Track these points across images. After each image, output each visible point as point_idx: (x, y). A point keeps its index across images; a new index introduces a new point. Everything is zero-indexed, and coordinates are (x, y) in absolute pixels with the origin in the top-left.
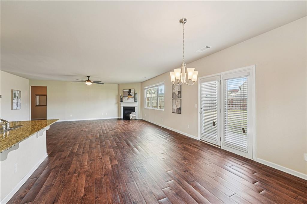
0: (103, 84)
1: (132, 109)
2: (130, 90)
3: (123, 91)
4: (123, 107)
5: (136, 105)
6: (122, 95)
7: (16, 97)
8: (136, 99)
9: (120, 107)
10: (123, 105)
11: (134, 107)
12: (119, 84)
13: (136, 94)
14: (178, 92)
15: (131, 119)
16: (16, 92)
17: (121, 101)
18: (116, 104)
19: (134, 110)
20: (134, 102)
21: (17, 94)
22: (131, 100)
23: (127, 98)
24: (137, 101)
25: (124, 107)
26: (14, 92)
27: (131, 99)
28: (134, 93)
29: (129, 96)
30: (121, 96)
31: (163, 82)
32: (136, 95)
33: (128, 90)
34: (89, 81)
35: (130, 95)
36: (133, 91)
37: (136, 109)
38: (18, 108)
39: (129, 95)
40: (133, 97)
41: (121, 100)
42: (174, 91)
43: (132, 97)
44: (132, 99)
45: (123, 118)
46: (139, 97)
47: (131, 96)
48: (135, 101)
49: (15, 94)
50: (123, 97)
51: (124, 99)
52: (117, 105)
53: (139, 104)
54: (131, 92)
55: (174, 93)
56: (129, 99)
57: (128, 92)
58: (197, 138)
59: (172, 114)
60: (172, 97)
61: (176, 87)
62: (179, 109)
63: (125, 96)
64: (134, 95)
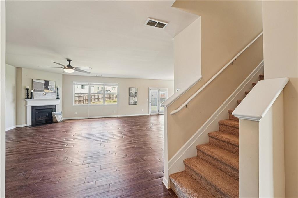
2: (47, 83)
3: (33, 82)
4: (32, 106)
5: (58, 103)
8: (58, 95)
9: (25, 107)
10: (31, 103)
11: (55, 106)
13: (58, 88)
14: (135, 92)
15: (59, 121)
19: (55, 109)
20: (55, 98)
23: (44, 92)
24: (59, 97)
27: (50, 94)
28: (55, 87)
29: (46, 91)
30: (27, 89)
31: (117, 84)
32: (58, 90)
33: (43, 82)
35: (48, 89)
36: (52, 84)
39: (45, 88)
40: (55, 92)
42: (130, 91)
43: (53, 92)
44: (53, 94)
47: (50, 91)
48: (57, 97)
51: (37, 94)
53: (61, 101)
54: (50, 85)
55: (131, 93)
56: (47, 94)
57: (44, 84)
58: (148, 114)
59: (129, 105)
60: (129, 95)
61: (133, 90)
62: (136, 102)
63: (37, 89)
64: (55, 90)
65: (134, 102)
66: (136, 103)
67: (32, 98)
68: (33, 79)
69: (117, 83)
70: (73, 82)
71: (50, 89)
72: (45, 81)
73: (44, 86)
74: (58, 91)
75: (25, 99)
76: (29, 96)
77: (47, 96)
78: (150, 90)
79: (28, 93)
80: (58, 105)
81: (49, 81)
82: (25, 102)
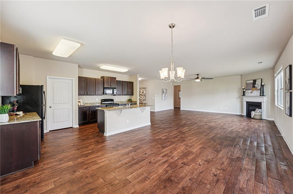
0: (213, 79)
1: (258, 105)
2: (255, 81)
3: (246, 83)
5: (264, 101)
6: (245, 88)
7: (164, 93)
9: (243, 101)
10: (246, 99)
11: (261, 103)
12: (242, 75)
13: (263, 85)
15: (252, 117)
16: (164, 90)
17: (244, 95)
18: (238, 98)
19: (260, 106)
20: (260, 96)
21: (165, 91)
22: (257, 93)
23: (251, 91)
24: (264, 95)
25: (247, 102)
26: (163, 90)
28: (260, 84)
29: (254, 89)
30: (243, 89)
33: (252, 82)
34: (198, 78)
36: (258, 83)
37: (264, 106)
38: (166, 99)
39: (253, 87)
40: (259, 90)
41: (243, 93)
42: (286, 79)
45: (245, 115)
46: (267, 90)
47: (256, 89)
48: (262, 94)
49: (163, 91)
50: (246, 90)
51: (247, 92)
52: (239, 100)
53: (268, 99)
54: (257, 83)
56: (253, 92)
57: (252, 84)
63: (248, 88)
64: (260, 88)
68: (246, 81)
71: (256, 87)
74: (263, 88)
75: (242, 96)
77: (253, 93)
80: (264, 102)
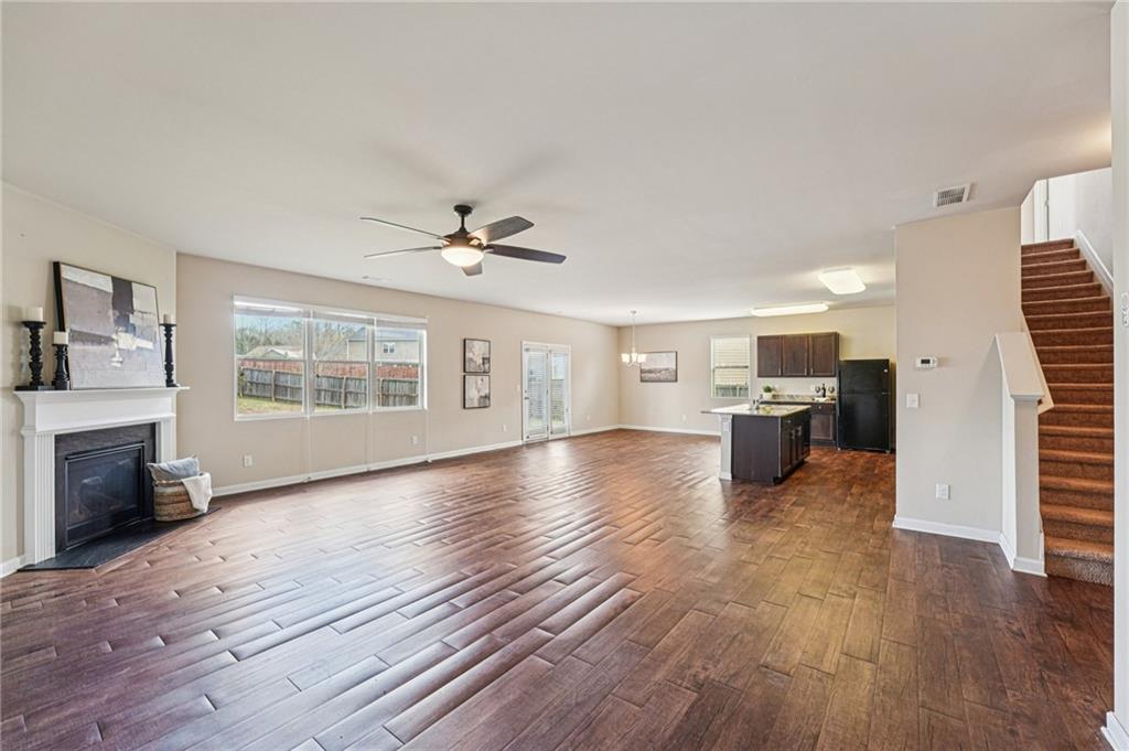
3: (61, 281)
4: (56, 437)
5: (162, 409)
8: (168, 368)
10: (54, 414)
11: (155, 428)
13: (168, 327)
14: (483, 359)
20: (164, 384)
23: (113, 350)
25: (60, 439)
28: (156, 318)
29: (125, 340)
30: (34, 327)
32: (168, 335)
33: (109, 287)
35: (131, 329)
36: (143, 304)
39: (117, 322)
41: (35, 366)
42: (469, 355)
45: (52, 552)
47: (140, 343)
51: (86, 357)
54: (136, 304)
55: (471, 359)
56: (126, 360)
57: (110, 300)
58: (520, 443)
59: (464, 411)
60: (465, 371)
61: (477, 347)
62: (487, 397)
63: (85, 330)
65: (481, 397)
66: (485, 401)
67: (59, 382)
68: (56, 266)
69: (424, 318)
70: (232, 298)
71: (137, 332)
72: (115, 280)
73: (111, 312)
74: (169, 342)
75: (18, 388)
76: (47, 372)
77: (130, 370)
78: (527, 350)
79: (35, 352)
80: (167, 417)
81: (129, 283)
82: (13, 407)
